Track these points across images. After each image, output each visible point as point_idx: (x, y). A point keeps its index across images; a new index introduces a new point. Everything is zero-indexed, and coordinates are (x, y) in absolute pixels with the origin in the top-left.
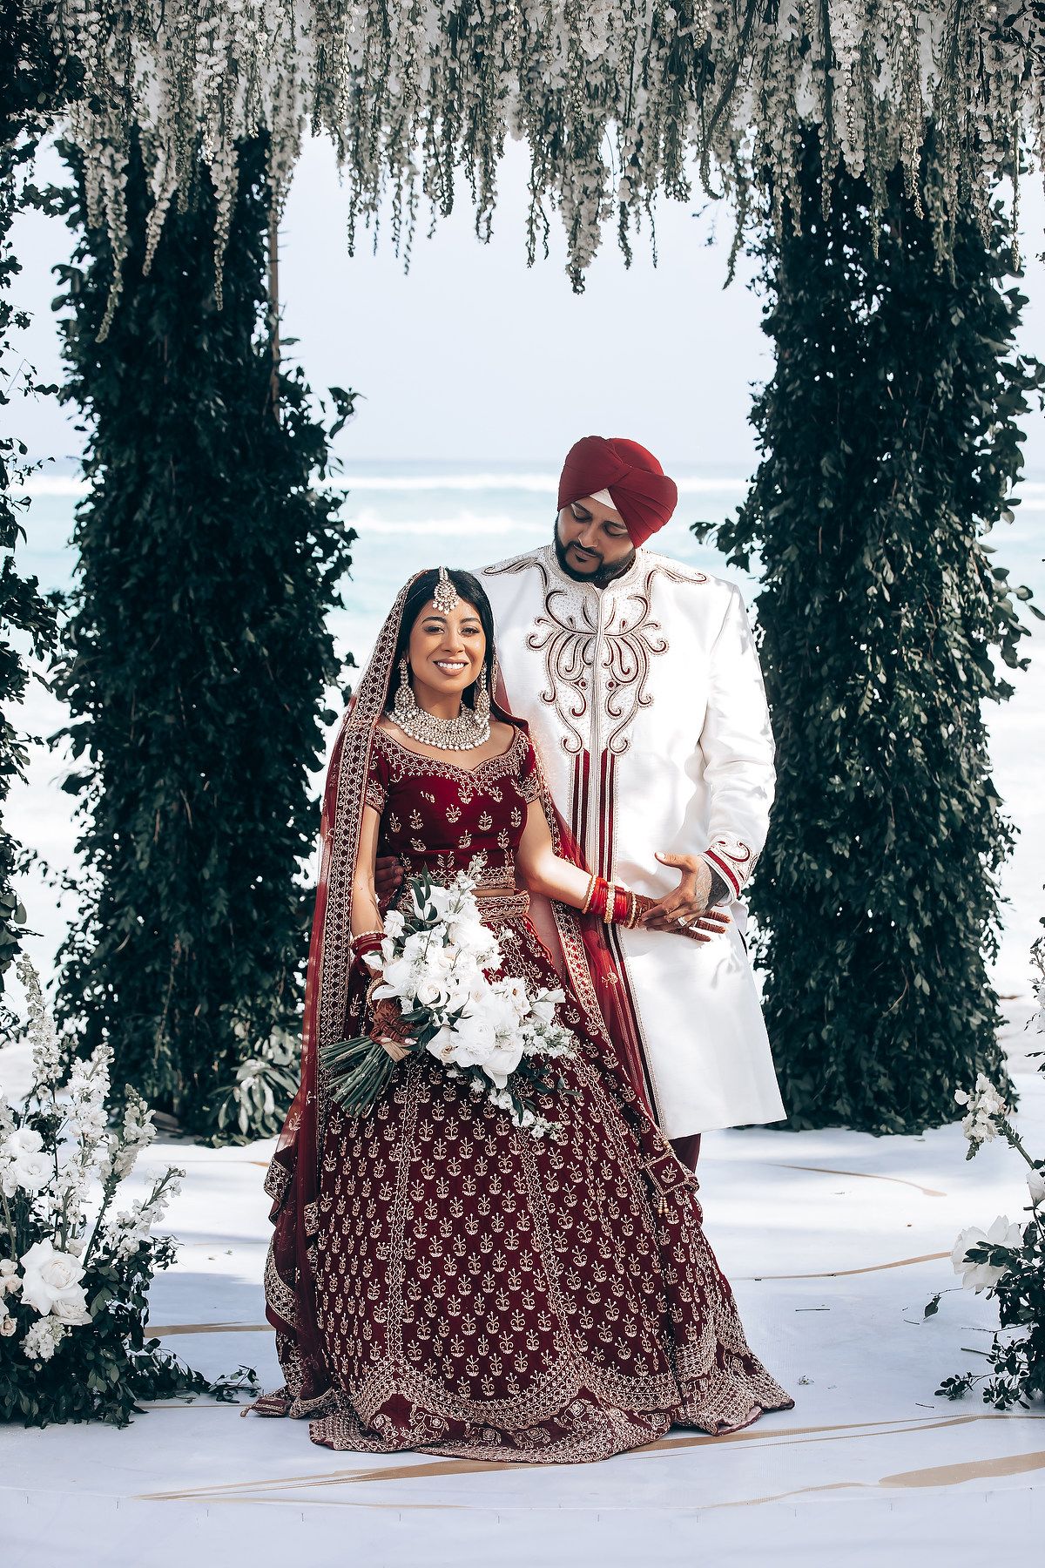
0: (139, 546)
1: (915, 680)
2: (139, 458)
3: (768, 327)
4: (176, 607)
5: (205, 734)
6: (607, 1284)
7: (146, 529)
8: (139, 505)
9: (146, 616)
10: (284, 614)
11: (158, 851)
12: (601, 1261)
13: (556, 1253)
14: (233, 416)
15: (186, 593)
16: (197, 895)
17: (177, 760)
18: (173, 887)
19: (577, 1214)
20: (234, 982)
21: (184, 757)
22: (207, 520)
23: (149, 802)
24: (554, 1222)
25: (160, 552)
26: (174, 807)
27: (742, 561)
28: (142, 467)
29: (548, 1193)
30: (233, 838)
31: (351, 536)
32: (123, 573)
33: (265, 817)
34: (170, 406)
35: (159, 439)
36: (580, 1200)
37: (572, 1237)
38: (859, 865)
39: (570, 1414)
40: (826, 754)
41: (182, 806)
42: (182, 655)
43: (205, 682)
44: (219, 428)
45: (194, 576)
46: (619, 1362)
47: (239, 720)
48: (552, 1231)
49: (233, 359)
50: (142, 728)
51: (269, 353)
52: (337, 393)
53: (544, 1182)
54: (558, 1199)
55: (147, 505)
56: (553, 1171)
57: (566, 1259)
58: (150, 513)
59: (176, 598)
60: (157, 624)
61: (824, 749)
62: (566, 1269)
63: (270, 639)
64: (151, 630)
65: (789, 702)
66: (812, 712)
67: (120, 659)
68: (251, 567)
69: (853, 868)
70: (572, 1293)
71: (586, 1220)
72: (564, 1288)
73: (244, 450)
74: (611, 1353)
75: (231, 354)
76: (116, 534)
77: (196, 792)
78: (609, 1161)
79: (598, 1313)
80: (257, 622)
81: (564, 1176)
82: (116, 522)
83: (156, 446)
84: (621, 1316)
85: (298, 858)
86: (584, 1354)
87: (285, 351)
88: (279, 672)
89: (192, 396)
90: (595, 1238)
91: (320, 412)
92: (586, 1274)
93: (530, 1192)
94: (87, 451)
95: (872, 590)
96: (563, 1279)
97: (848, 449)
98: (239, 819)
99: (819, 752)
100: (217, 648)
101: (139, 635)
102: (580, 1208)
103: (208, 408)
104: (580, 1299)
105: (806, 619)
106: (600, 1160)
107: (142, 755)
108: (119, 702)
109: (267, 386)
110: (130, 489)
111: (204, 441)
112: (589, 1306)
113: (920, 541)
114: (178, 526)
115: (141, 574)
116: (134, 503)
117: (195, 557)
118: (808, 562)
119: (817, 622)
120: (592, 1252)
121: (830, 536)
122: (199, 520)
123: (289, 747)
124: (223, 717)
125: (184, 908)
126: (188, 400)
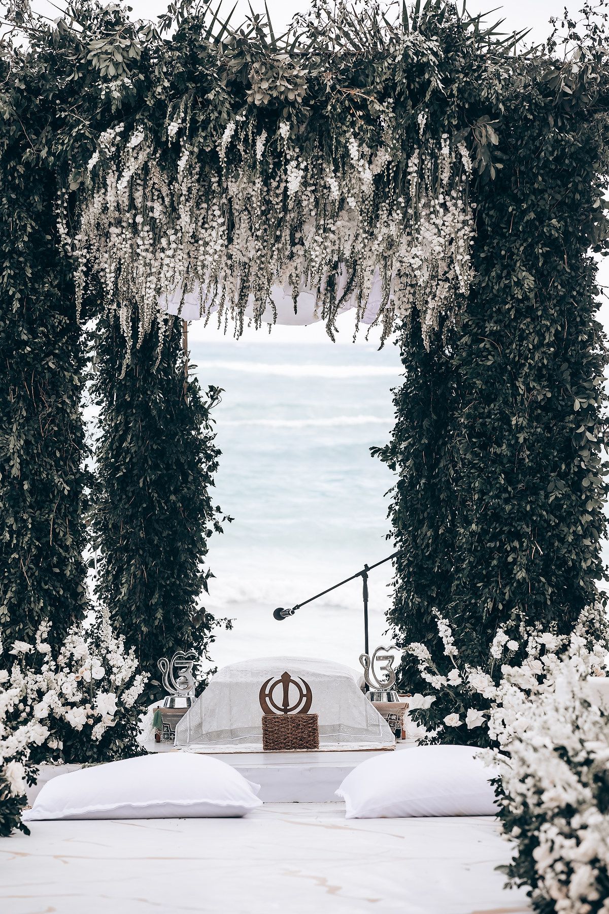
0: (125, 458)
2: (126, 419)
3: (404, 362)
4: (141, 485)
5: (154, 541)
7: (128, 450)
8: (125, 440)
9: (128, 489)
10: (189, 489)
11: (131, 592)
14: (167, 402)
15: (146, 478)
16: (150, 611)
17: (141, 552)
18: (138, 608)
20: (164, 650)
21: (144, 551)
22: (155, 447)
23: (128, 569)
25: (134, 460)
26: (138, 573)
28: (127, 423)
30: (165, 587)
31: (219, 452)
32: (118, 469)
33: (179, 576)
34: (139, 397)
35: (134, 411)
38: (440, 600)
40: (425, 551)
41: (143, 572)
42: (145, 505)
43: (153, 517)
44: (160, 407)
45: (149, 471)
47: (169, 534)
49: (167, 377)
50: (124, 537)
51: (183, 373)
52: (212, 388)
55: (129, 440)
58: (130, 443)
59: (141, 481)
60: (133, 492)
61: (424, 549)
63: (183, 499)
64: (130, 494)
65: (410, 529)
66: (419, 532)
67: (116, 507)
68: (175, 468)
69: (437, 602)
73: (171, 415)
75: (166, 374)
76: (114, 453)
77: (149, 566)
80: (176, 492)
82: (114, 447)
83: (133, 414)
85: (193, 596)
87: (190, 372)
88: (186, 514)
89: (149, 392)
91: (205, 399)
94: (100, 415)
97: (435, 417)
98: (168, 578)
99: (422, 550)
100: (159, 502)
101: (124, 497)
103: (156, 398)
105: (418, 491)
107: (126, 549)
108: (116, 526)
109: (182, 387)
110: (121, 433)
111: (154, 412)
114: (143, 449)
115: (125, 471)
116: (122, 439)
117: (150, 463)
118: (418, 467)
119: (423, 493)
122: (152, 446)
123: (190, 546)
124: (161, 533)
125: (143, 617)
126: (147, 394)
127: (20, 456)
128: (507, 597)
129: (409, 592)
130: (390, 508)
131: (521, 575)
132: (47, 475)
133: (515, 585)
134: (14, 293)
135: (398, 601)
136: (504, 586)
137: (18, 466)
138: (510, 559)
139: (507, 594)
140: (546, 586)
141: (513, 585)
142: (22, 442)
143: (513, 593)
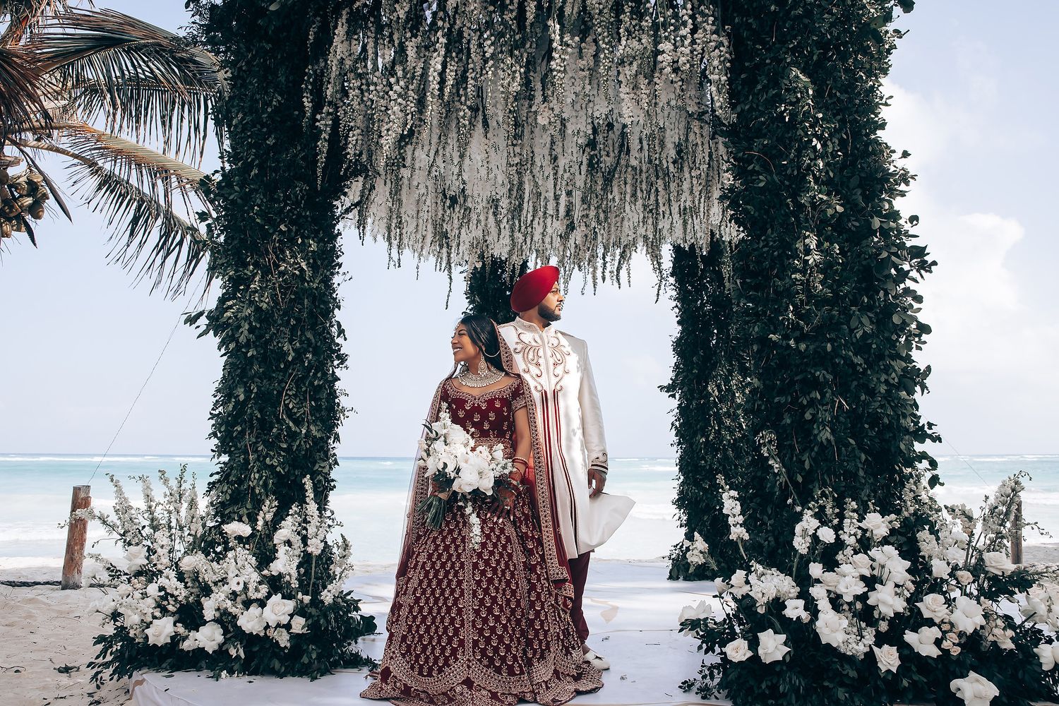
1: (728, 428)
3: (679, 323)
6: (494, 627)
12: (493, 615)
13: (473, 609)
19: (486, 591)
24: (474, 594)
27: (674, 396)
29: (474, 580)
36: (489, 585)
37: (482, 602)
39: (455, 691)
40: (699, 454)
46: (495, 666)
48: (473, 598)
53: (474, 574)
54: (479, 583)
56: (479, 570)
57: (477, 612)
61: (699, 452)
62: (476, 617)
66: (694, 441)
69: (710, 492)
70: (477, 629)
71: (489, 595)
72: (474, 626)
74: (491, 660)
78: (510, 570)
79: (488, 641)
81: (483, 573)
84: (499, 644)
86: (478, 660)
90: (492, 604)
92: (485, 621)
93: (466, 579)
95: (712, 399)
96: (474, 621)
97: (702, 354)
99: (697, 453)
102: (488, 588)
104: (481, 632)
106: (506, 569)
112: (484, 637)
113: (727, 382)
118: (691, 391)
120: (490, 610)
121: (699, 383)
127: (250, 324)
128: (807, 466)
129: (688, 484)
130: (673, 424)
131: (826, 435)
132: (278, 343)
133: (816, 449)
134: (253, 161)
135: (681, 493)
136: (802, 451)
137: (246, 333)
138: (808, 416)
139: (807, 462)
140: (857, 451)
141: (812, 450)
142: (253, 309)
143: (814, 459)
